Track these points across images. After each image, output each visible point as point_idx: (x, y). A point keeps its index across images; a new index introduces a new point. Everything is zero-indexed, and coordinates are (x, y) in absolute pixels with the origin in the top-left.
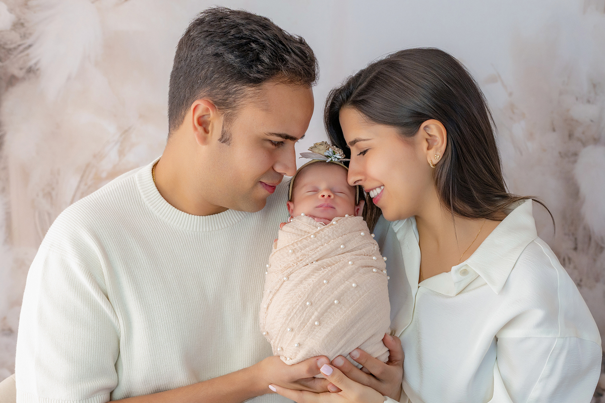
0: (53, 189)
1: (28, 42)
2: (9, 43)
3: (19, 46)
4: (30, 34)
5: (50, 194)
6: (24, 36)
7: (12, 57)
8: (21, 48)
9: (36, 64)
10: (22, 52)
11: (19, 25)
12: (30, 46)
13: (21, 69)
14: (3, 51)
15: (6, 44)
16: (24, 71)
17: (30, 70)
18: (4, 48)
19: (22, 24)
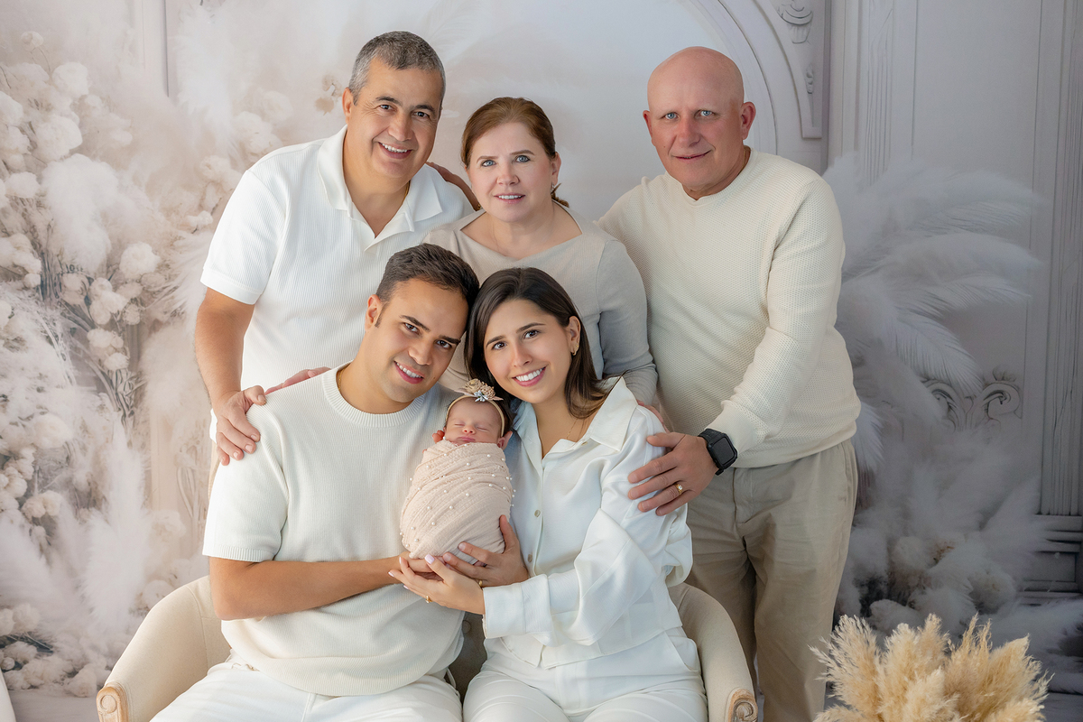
0: (198, 443)
1: (174, 284)
2: (153, 285)
3: (164, 288)
4: (176, 276)
5: (194, 448)
6: (169, 278)
7: (156, 300)
8: (166, 291)
9: (181, 307)
10: (166, 295)
11: (164, 266)
12: (175, 288)
13: (166, 313)
14: (146, 294)
15: (149, 287)
16: (168, 315)
17: (175, 314)
18: (147, 291)
19: (168, 266)
